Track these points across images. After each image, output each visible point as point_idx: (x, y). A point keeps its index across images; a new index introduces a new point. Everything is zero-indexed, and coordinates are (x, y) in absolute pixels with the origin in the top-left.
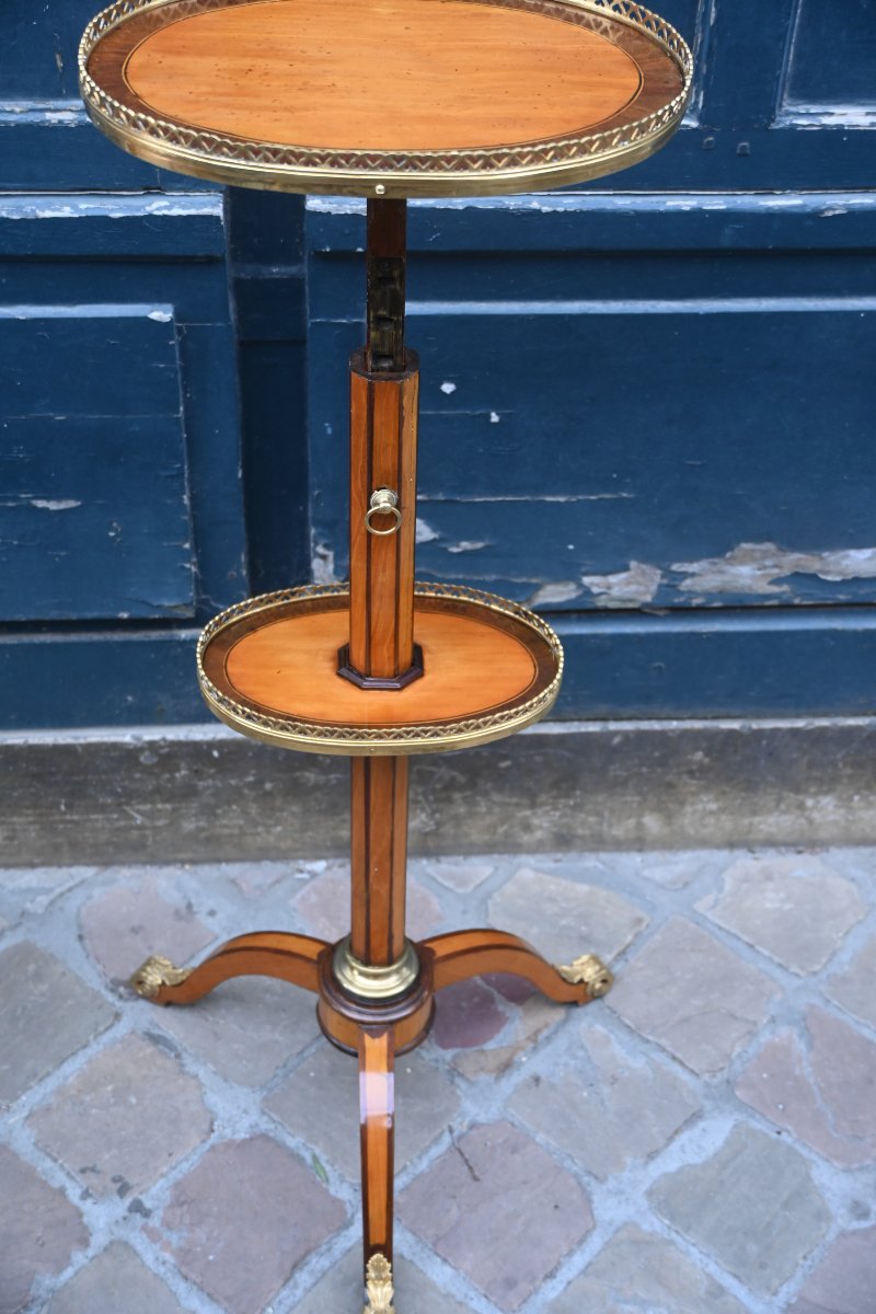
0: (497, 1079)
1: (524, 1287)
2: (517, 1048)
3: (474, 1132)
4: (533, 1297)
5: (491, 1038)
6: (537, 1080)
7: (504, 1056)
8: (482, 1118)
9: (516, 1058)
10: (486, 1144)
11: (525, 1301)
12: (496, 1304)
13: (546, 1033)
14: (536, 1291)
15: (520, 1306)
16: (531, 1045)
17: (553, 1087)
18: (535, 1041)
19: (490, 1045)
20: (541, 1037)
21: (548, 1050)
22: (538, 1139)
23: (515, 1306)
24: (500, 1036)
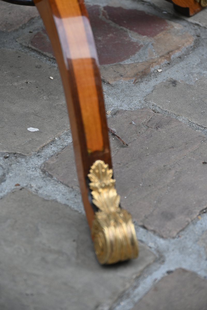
0: (135, 83)
1: (181, 218)
2: (152, 63)
3: (118, 116)
4: (191, 227)
5: (128, 57)
6: (174, 83)
7: (141, 68)
8: (125, 107)
9: (152, 70)
10: (131, 123)
11: (183, 230)
12: (154, 232)
13: (177, 54)
14: (194, 222)
15: (178, 233)
16: (166, 61)
17: (189, 87)
18: (169, 58)
19: (127, 62)
20: (172, 56)
21: (182, 64)
22: (181, 120)
23: (175, 234)
24: (136, 56)
